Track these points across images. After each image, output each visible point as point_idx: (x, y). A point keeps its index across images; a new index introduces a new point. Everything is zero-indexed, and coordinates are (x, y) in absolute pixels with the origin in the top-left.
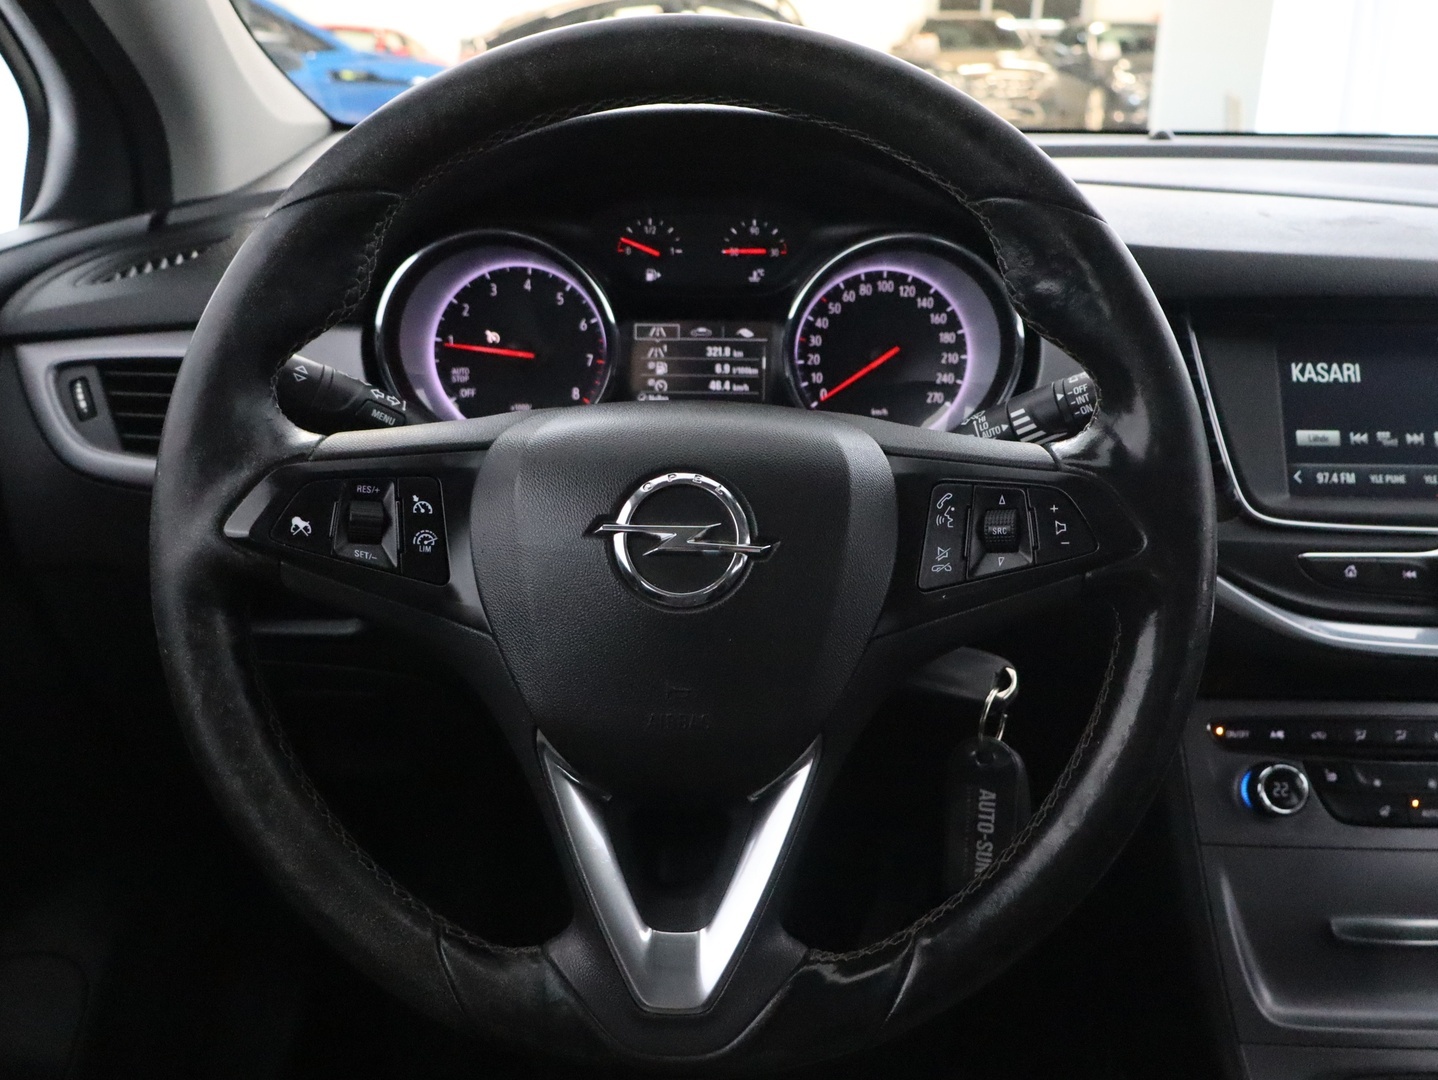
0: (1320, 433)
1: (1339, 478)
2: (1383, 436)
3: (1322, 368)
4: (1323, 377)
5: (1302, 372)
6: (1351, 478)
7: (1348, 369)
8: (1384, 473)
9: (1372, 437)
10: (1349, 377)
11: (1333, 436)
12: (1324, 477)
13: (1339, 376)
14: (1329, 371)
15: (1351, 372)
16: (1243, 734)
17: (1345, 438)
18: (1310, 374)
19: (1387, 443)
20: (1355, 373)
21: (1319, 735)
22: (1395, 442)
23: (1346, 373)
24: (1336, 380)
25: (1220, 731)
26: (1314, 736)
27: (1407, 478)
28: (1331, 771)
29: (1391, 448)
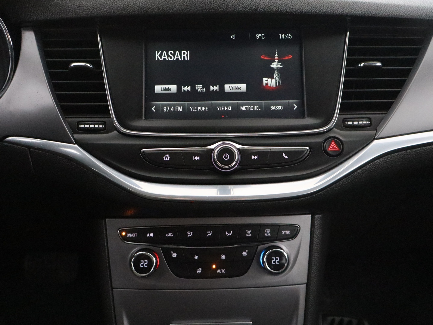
0: (167, 87)
1: (174, 109)
2: (198, 87)
3: (171, 53)
4: (171, 58)
5: (161, 56)
6: (180, 109)
7: (184, 53)
8: (197, 106)
9: (193, 88)
10: (184, 57)
11: (173, 88)
12: (167, 109)
13: (179, 57)
14: (174, 55)
15: (185, 55)
16: (135, 235)
17: (179, 89)
18: (165, 56)
19: (199, 90)
20: (187, 55)
21: (170, 235)
22: (204, 90)
23: (183, 55)
24: (177, 59)
25: (124, 234)
26: (167, 235)
27: (208, 109)
28: (174, 252)
29: (202, 93)
